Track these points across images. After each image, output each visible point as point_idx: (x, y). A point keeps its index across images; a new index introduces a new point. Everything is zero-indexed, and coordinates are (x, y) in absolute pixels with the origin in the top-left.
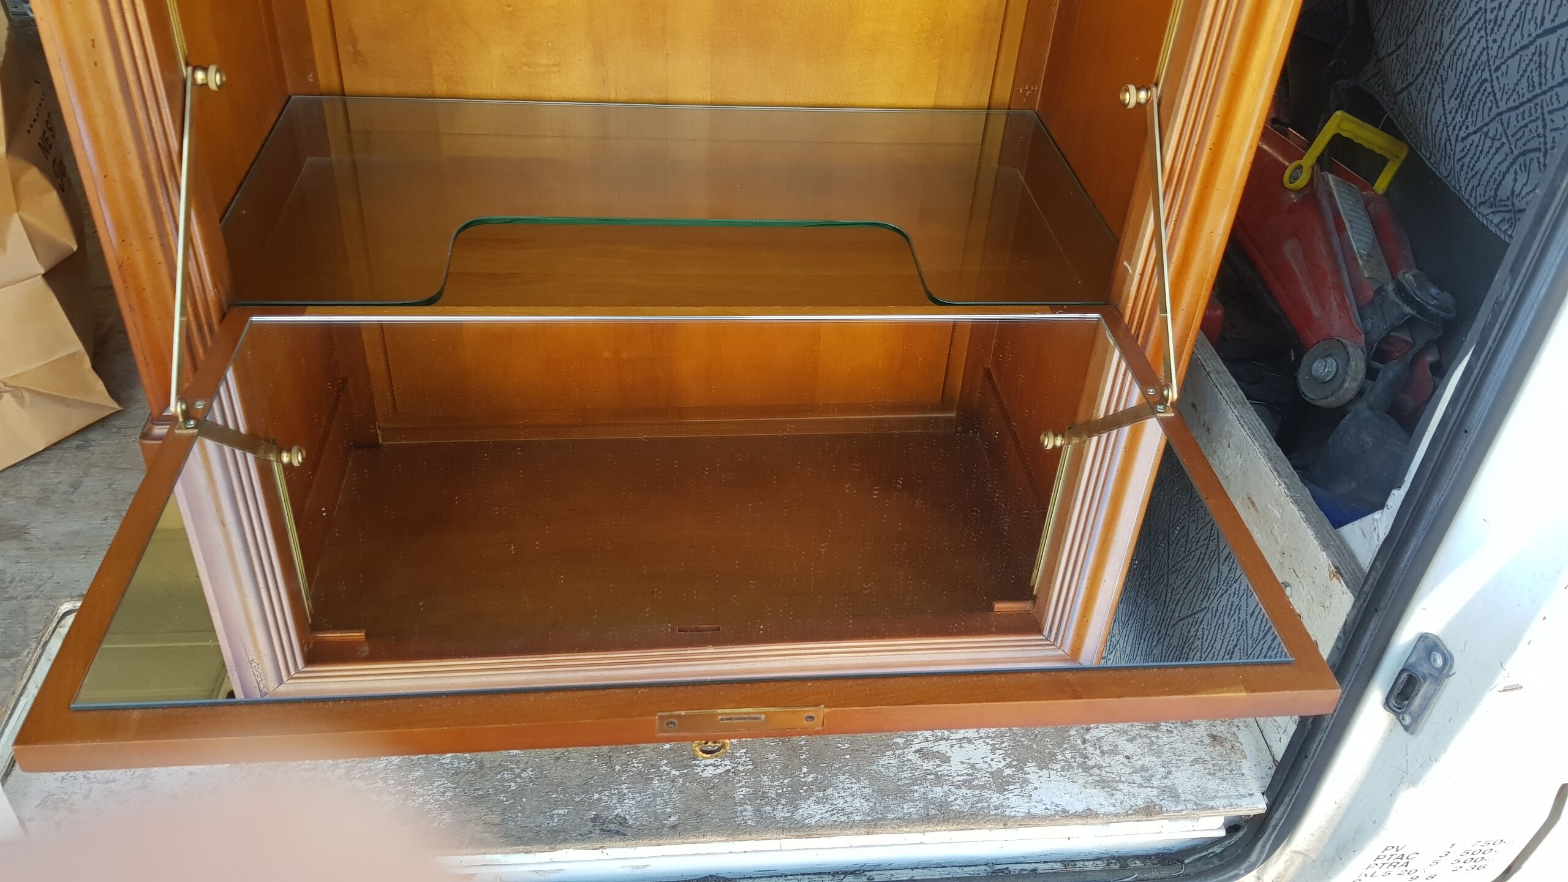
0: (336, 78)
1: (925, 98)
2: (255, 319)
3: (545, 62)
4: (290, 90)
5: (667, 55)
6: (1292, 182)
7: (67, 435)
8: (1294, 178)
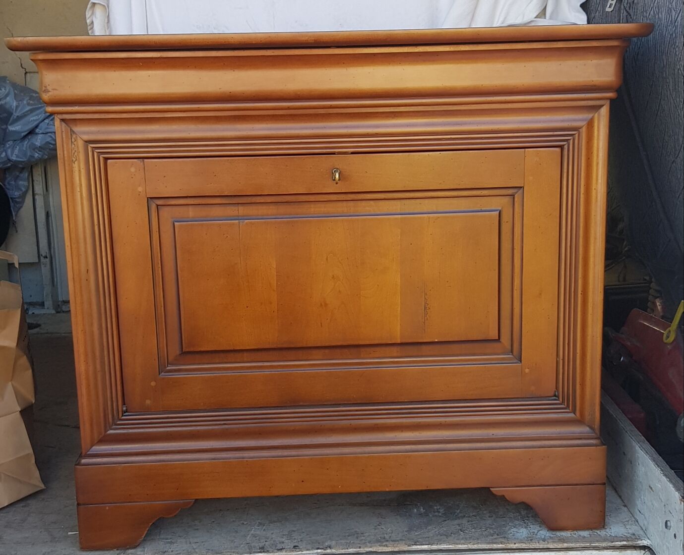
6: (666, 339)
7: (18, 499)
8: (668, 337)
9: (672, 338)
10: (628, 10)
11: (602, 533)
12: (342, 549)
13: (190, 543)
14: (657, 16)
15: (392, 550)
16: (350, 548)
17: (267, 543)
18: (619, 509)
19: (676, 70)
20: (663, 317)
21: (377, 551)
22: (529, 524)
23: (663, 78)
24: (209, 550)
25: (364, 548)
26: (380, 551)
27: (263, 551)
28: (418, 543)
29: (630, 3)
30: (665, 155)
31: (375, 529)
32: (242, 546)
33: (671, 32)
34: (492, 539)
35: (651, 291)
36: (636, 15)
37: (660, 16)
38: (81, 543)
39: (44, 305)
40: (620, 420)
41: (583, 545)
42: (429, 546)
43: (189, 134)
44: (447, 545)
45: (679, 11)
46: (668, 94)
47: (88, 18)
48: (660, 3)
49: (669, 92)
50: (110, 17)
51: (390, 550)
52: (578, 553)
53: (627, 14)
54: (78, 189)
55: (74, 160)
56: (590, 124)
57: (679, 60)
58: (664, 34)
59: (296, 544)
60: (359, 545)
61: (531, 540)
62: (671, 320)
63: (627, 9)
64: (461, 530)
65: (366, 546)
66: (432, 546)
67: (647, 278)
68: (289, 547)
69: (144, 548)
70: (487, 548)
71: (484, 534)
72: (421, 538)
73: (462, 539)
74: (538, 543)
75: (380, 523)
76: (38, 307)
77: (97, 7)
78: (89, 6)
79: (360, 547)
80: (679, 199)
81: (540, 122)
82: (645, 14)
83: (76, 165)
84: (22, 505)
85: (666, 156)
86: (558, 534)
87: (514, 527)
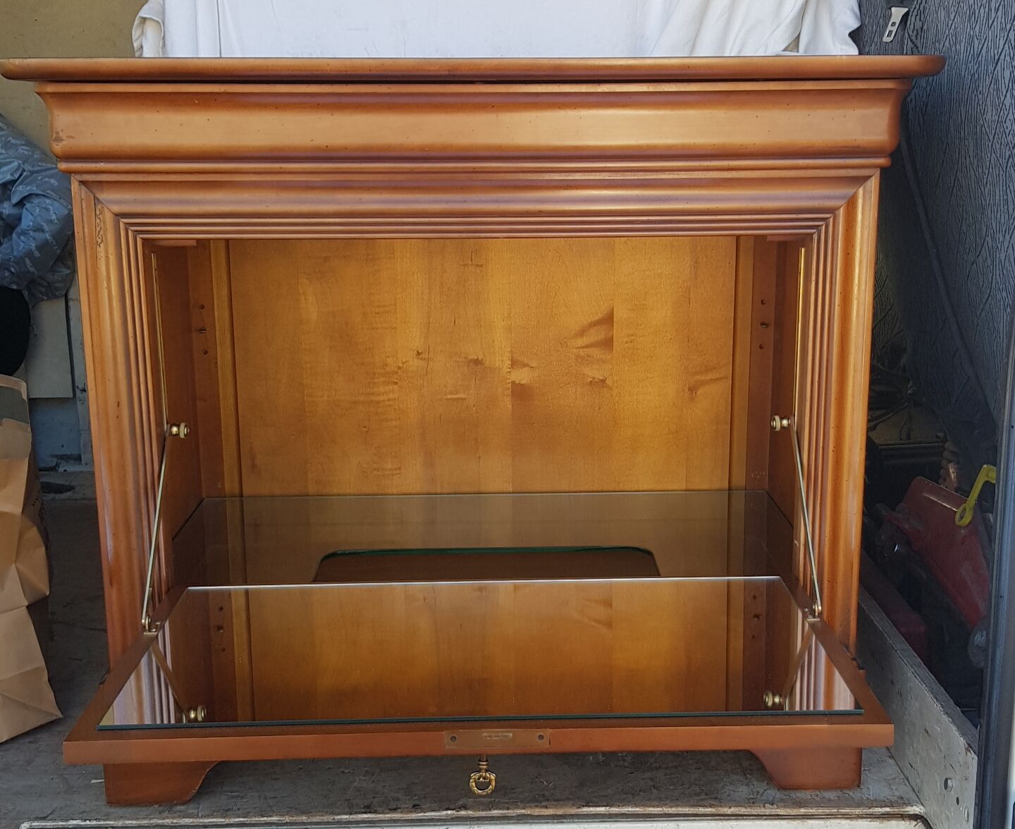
0: (237, 485)
1: (677, 483)
2: (190, 588)
3: (389, 466)
4: (204, 495)
5: (479, 457)
6: (960, 521)
7: (23, 732)
8: (962, 518)
9: (967, 519)
10: (914, 40)
11: (856, 794)
12: (482, 811)
13: (266, 798)
14: (954, 49)
15: (554, 813)
16: (494, 809)
17: (376, 800)
18: (882, 761)
19: (978, 127)
20: (957, 490)
21: (532, 813)
22: (753, 779)
23: (960, 138)
24: (292, 808)
25: (513, 810)
26: (536, 814)
27: (368, 810)
28: (591, 804)
29: (917, 30)
30: (962, 252)
31: (532, 783)
32: (339, 803)
33: (972, 72)
34: (698, 801)
35: (946, 454)
36: (926, 47)
37: (958, 47)
38: (108, 795)
39: (81, 460)
40: (888, 635)
41: (827, 811)
42: (608, 808)
43: (267, 206)
44: (632, 807)
45: (983, 40)
46: (968, 164)
47: (136, 40)
48: (958, 29)
49: (968, 159)
50: (167, 38)
51: (552, 813)
52: (821, 822)
53: (913, 46)
54: (105, 285)
55: (99, 241)
56: (851, 203)
57: (982, 112)
58: (963, 75)
59: (417, 802)
60: (507, 805)
61: (753, 803)
62: (967, 494)
63: (913, 38)
64: (654, 787)
65: (517, 807)
66: (611, 809)
67: (941, 435)
68: (406, 806)
69: (198, 804)
70: (690, 812)
71: (686, 792)
72: (596, 797)
73: (655, 800)
74: (764, 807)
75: (539, 775)
76: (72, 462)
77: (148, 23)
78: (136, 22)
79: (508, 809)
80: (981, 317)
81: (778, 199)
82: (937, 45)
83: (101, 249)
84: (27, 740)
85: (963, 254)
86: (794, 794)
87: (731, 784)
